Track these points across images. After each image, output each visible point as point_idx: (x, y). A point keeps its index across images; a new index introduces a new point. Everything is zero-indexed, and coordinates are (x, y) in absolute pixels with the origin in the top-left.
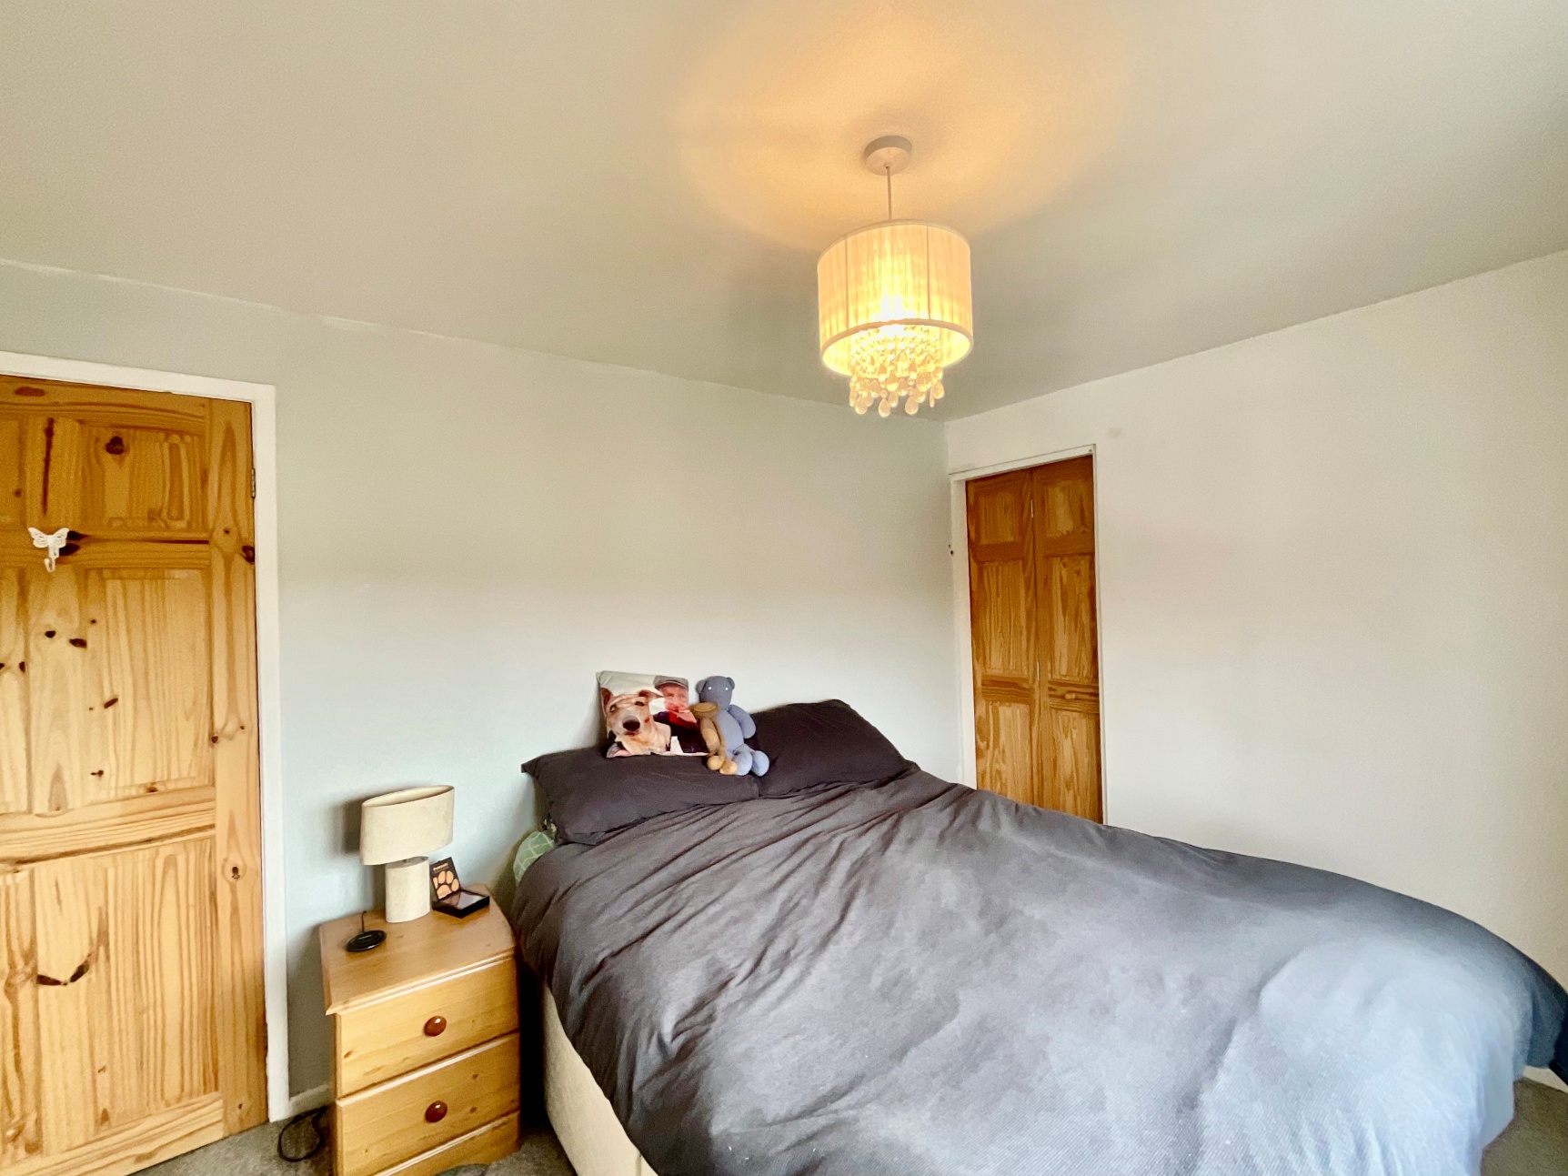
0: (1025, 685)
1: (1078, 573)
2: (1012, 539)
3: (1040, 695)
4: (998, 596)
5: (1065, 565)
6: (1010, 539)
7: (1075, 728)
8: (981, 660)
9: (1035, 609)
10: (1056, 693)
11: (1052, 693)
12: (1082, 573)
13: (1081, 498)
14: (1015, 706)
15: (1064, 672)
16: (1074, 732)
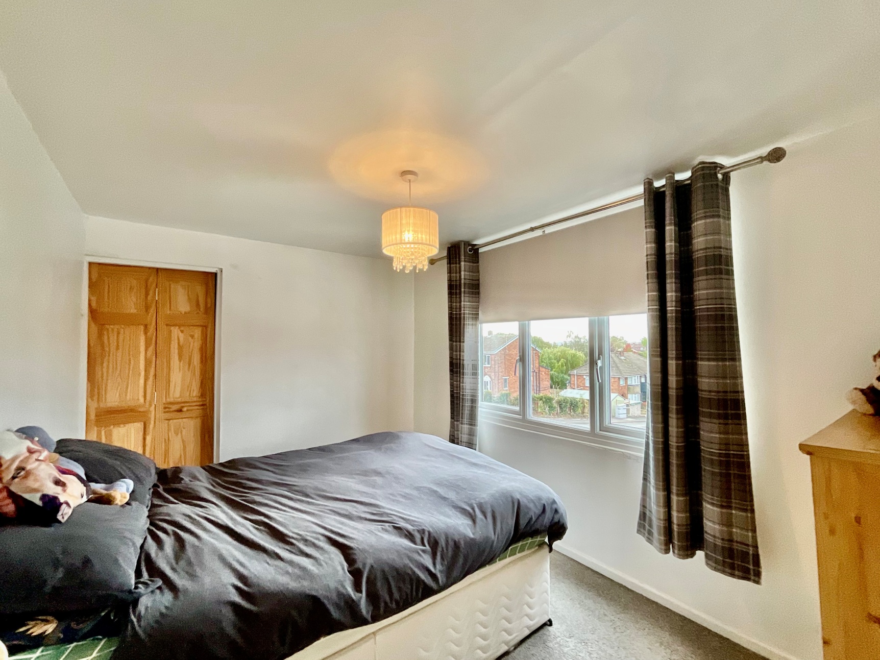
0: (141, 410)
1: (192, 337)
2: (135, 311)
3: (155, 414)
4: (117, 348)
5: (182, 332)
6: (133, 311)
7: (184, 428)
8: (95, 398)
9: (154, 359)
10: (171, 410)
11: (167, 410)
12: (196, 336)
13: (198, 296)
14: (128, 426)
15: (177, 394)
16: (184, 431)
